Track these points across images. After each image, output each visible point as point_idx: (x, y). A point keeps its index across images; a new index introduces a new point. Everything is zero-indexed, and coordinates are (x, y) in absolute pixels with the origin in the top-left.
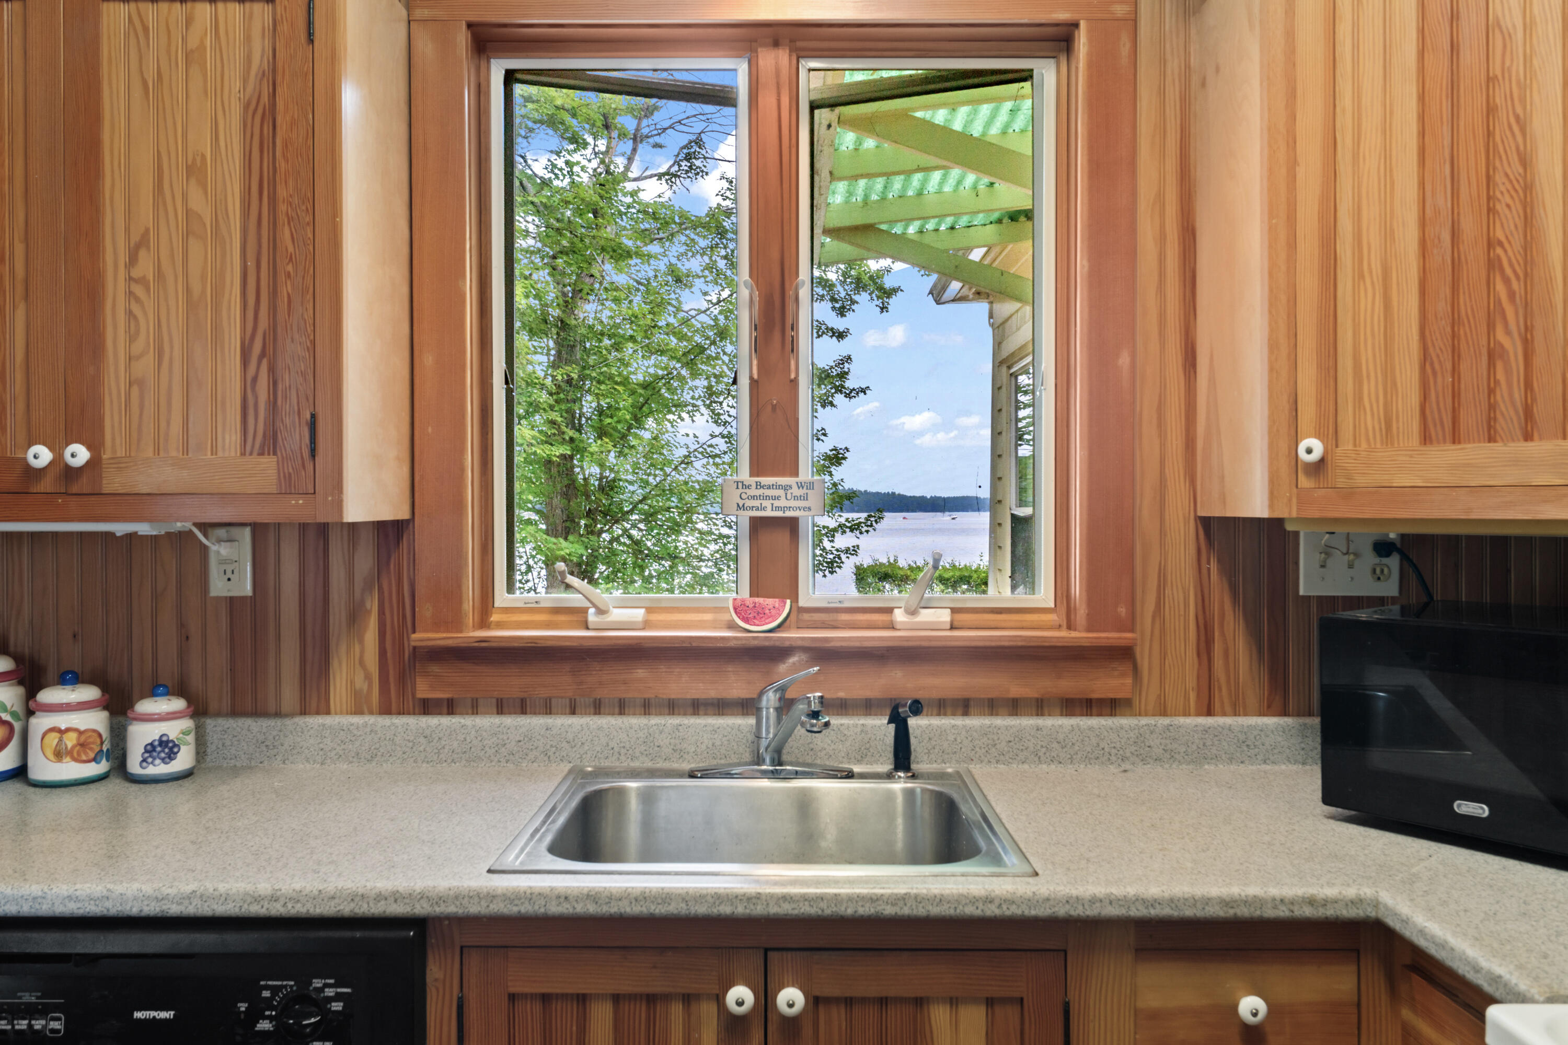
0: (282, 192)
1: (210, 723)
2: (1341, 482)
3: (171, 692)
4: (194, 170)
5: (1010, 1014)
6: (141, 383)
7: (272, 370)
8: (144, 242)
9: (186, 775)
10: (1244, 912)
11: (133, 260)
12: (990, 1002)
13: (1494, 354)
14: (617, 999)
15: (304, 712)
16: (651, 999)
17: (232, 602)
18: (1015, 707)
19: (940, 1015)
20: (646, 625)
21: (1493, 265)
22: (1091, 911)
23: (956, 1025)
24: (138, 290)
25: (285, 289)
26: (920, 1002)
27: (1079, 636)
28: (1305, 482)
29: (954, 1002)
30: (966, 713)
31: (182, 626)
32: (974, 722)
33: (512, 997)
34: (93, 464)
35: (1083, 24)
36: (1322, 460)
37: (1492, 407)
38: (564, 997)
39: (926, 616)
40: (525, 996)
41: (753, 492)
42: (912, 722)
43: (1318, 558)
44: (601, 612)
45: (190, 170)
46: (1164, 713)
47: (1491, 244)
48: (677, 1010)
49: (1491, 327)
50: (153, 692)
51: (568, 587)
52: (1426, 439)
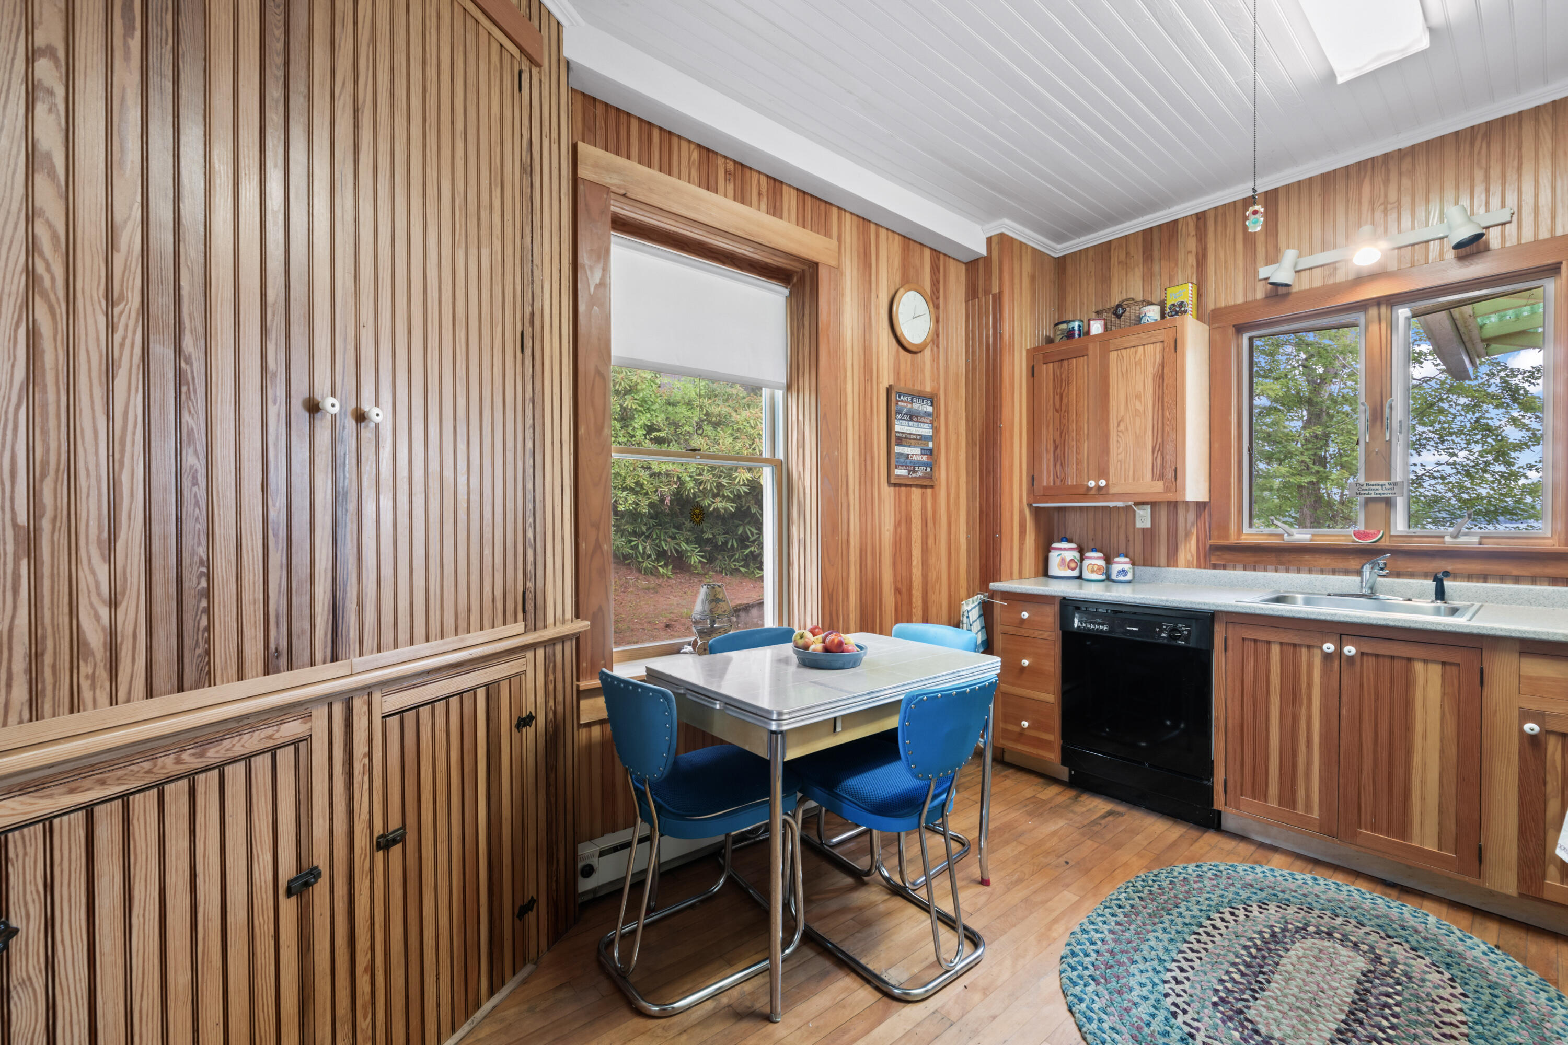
0: (1166, 400)
1: (1136, 568)
3: (1126, 556)
4: (1137, 397)
5: (1454, 670)
6: (1121, 461)
7: (1162, 454)
8: (1121, 420)
9: (1129, 582)
11: (1118, 425)
12: (1444, 664)
14: (1281, 644)
15: (1168, 566)
16: (1295, 645)
17: (1144, 530)
19: (1419, 667)
20: (1311, 540)
23: (1427, 672)
24: (1120, 434)
25: (1167, 429)
26: (1409, 660)
29: (1425, 661)
31: (1127, 537)
33: (1244, 639)
34: (1107, 485)
35: (1564, 263)
38: (1262, 641)
40: (1248, 639)
41: (1365, 487)
42: (1446, 583)
44: (1289, 535)
45: (1136, 397)
48: (1304, 651)
50: (1119, 556)
51: (1277, 526)
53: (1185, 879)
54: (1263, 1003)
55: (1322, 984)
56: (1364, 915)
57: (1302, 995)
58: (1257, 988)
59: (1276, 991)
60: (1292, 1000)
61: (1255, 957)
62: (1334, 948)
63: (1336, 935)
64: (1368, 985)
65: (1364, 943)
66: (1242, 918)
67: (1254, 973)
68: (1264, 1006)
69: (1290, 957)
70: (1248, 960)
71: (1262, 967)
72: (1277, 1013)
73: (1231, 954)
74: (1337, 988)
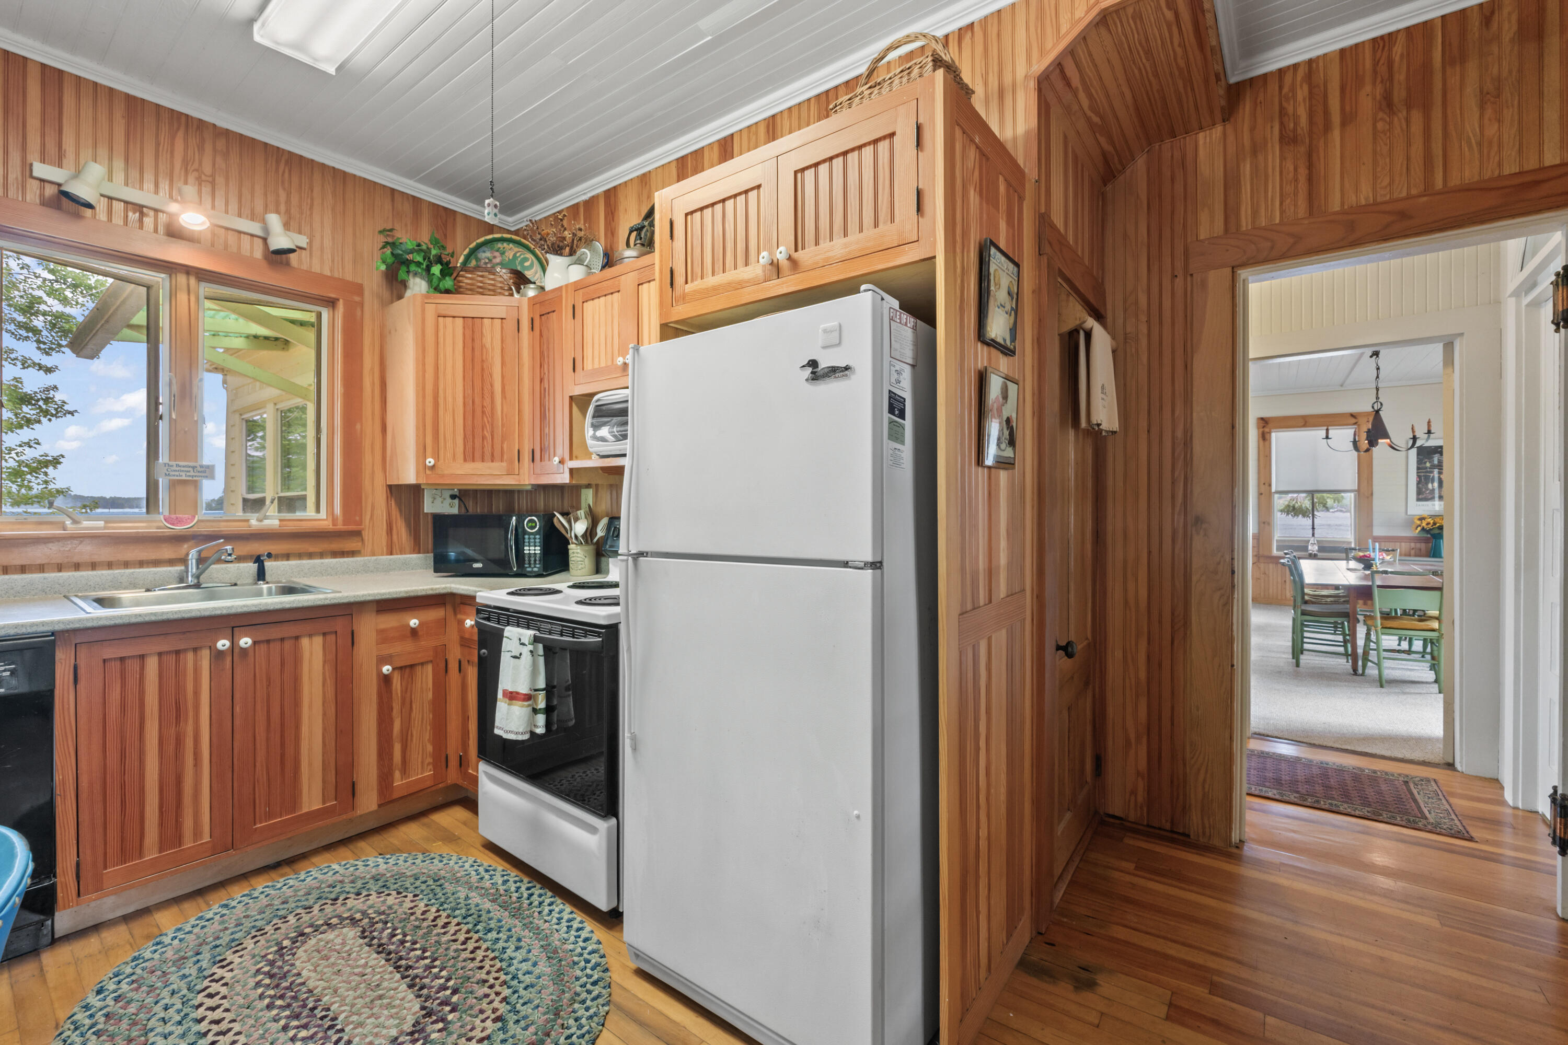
2: (440, 472)
5: (332, 638)
10: (412, 594)
12: (324, 634)
13: (484, 438)
14: (160, 654)
16: (178, 652)
18: (311, 556)
19: (305, 642)
21: (483, 412)
22: (362, 599)
23: (311, 644)
26: (297, 638)
27: (340, 527)
28: (428, 472)
29: (310, 636)
30: (288, 559)
32: (293, 563)
33: (104, 661)
35: (341, 300)
36: (434, 466)
37: (483, 452)
38: (133, 656)
39: (266, 522)
40: (111, 659)
42: (265, 563)
43: (431, 500)
46: (373, 554)
47: (483, 407)
48: (190, 656)
49: (483, 430)
52: (465, 460)
53: (107, 1016)
54: (351, 1026)
55: (356, 971)
56: (299, 901)
57: (358, 992)
58: (330, 1023)
59: (343, 1008)
60: (360, 1002)
61: (289, 1006)
62: (321, 940)
63: (307, 930)
64: (375, 941)
65: (330, 919)
66: (224, 991)
67: (308, 1016)
68: (354, 1028)
69: (309, 978)
70: (287, 1013)
71: (304, 1006)
72: (368, 1021)
73: (269, 1025)
74: (367, 963)
